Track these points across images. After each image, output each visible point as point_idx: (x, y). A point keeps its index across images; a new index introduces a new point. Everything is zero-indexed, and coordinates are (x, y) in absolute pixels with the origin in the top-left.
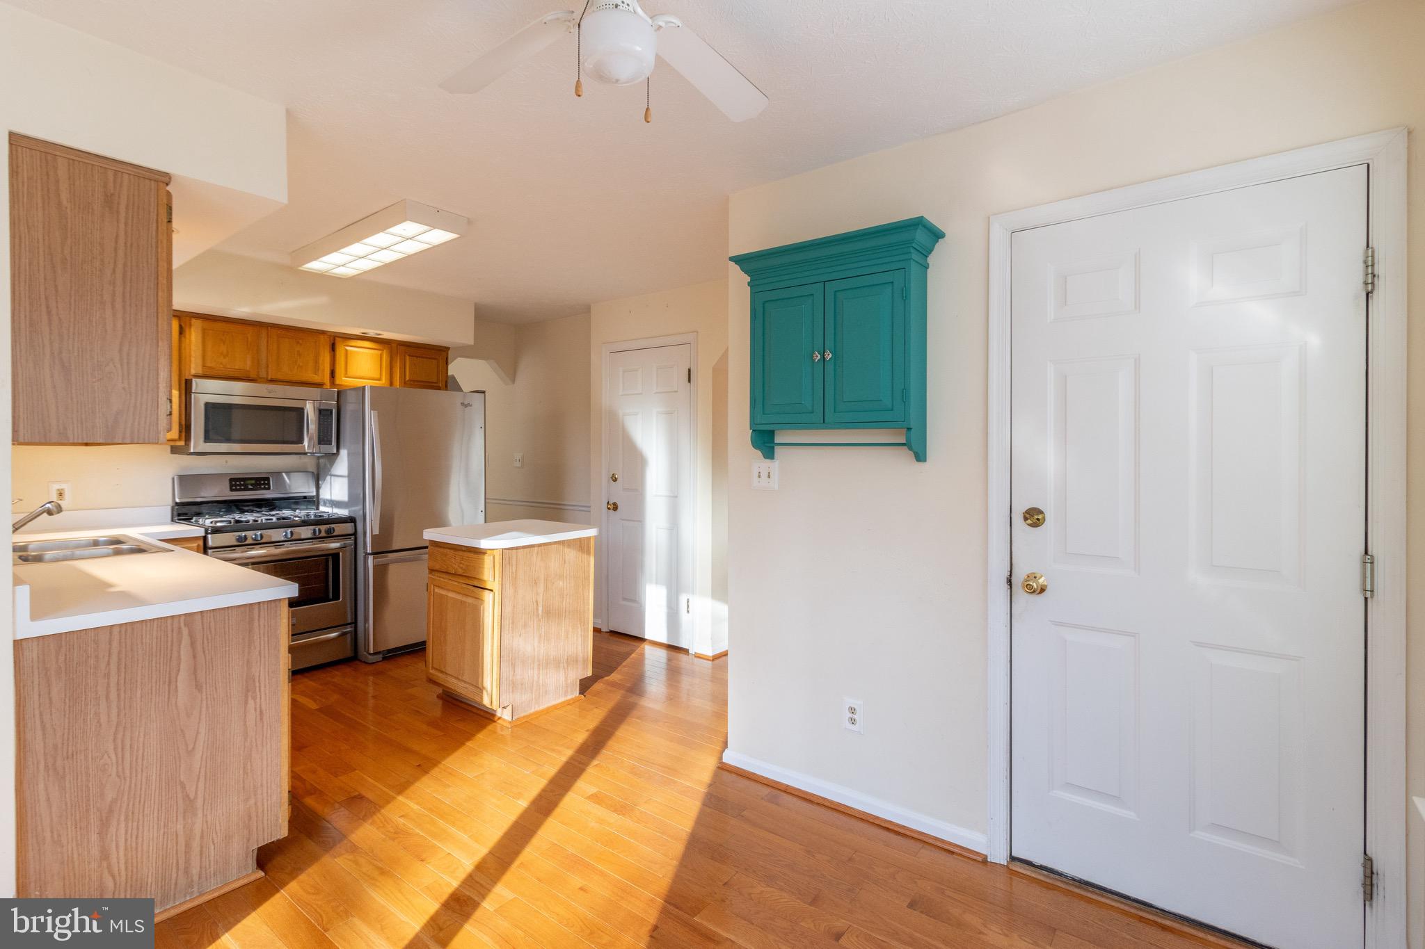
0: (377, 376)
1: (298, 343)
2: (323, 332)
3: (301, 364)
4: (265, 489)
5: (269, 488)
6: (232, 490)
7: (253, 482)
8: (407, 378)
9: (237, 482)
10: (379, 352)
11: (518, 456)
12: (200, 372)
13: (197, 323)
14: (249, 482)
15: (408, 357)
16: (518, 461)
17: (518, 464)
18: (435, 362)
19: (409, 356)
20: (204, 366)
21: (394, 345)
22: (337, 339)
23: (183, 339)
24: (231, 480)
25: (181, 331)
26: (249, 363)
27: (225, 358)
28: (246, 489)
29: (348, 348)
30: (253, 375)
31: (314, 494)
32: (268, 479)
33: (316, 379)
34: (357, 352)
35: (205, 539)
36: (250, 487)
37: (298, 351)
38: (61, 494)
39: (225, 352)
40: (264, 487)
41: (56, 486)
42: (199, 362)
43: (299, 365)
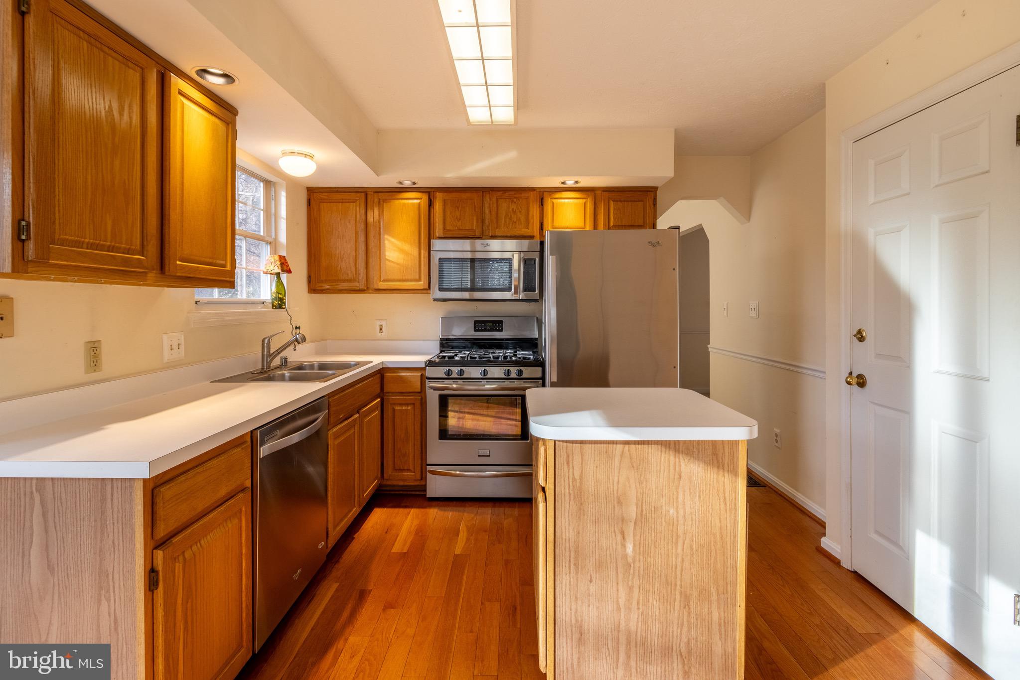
0: (581, 224)
1: (512, 201)
2: (532, 189)
3: (515, 221)
4: (499, 331)
5: (502, 330)
6: (475, 330)
7: (491, 324)
8: (612, 224)
9: (479, 325)
10: (583, 201)
11: (753, 304)
13: (439, 195)
14: (488, 324)
15: (612, 203)
16: (753, 309)
17: (753, 314)
18: (640, 204)
19: (614, 201)
20: (444, 229)
21: (599, 193)
22: (545, 193)
23: (432, 209)
24: (476, 322)
25: (431, 204)
26: (475, 223)
27: (458, 221)
28: (486, 330)
29: (555, 201)
30: (478, 234)
31: (537, 337)
32: (501, 322)
33: (527, 232)
34: (564, 203)
35: (424, 369)
36: (488, 328)
37: (513, 209)
38: (381, 329)
39: (459, 217)
40: (499, 329)
41: (379, 323)
42: (441, 227)
43: (513, 221)
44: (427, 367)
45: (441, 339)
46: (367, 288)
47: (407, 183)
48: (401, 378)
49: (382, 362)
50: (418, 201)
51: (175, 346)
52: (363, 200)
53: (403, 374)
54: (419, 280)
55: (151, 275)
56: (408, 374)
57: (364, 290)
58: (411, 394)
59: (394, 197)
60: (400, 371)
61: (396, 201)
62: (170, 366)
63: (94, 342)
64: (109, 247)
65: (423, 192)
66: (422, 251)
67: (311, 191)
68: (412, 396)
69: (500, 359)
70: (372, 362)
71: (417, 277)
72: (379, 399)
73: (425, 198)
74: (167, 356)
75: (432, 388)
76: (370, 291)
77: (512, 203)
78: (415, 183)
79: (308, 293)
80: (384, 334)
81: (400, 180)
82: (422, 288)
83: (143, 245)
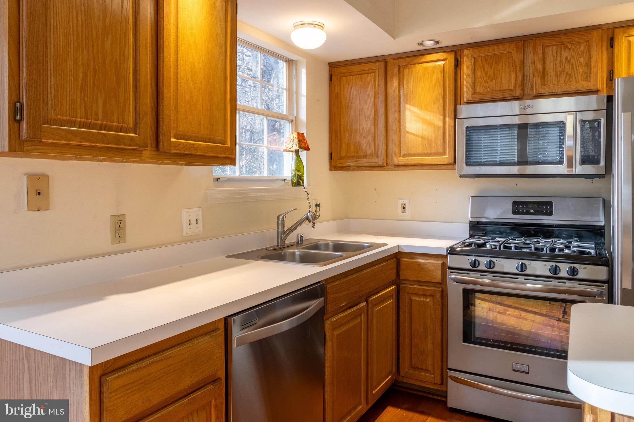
1: (566, 48)
4: (546, 214)
5: (551, 214)
6: (514, 213)
7: (535, 206)
9: (520, 206)
12: (470, 99)
13: (467, 53)
14: (531, 206)
20: (474, 92)
22: (617, 31)
23: (459, 70)
24: (515, 203)
25: (457, 64)
26: (513, 81)
27: (491, 81)
28: (528, 213)
29: (630, 40)
31: (602, 224)
32: (550, 204)
33: (589, 85)
35: (445, 257)
36: (532, 211)
37: (567, 58)
38: (404, 208)
39: (492, 76)
40: (546, 212)
41: (401, 202)
42: (470, 90)
43: (567, 73)
44: (449, 255)
45: (470, 222)
46: (387, 164)
47: (429, 44)
48: (419, 264)
49: (399, 246)
50: (443, 63)
51: (193, 221)
52: (383, 69)
53: (422, 261)
54: (444, 153)
55: (147, 153)
56: (427, 261)
57: (384, 166)
58: (430, 284)
59: (415, 62)
60: (419, 257)
61: (417, 65)
62: (190, 239)
63: (119, 216)
64: (102, 125)
65: (448, 52)
66: (447, 119)
67: (332, 66)
68: (432, 287)
69: (544, 252)
70: (386, 245)
71: (441, 150)
72: (394, 287)
73: (451, 58)
74: (186, 230)
75: (454, 280)
76: (390, 167)
77: (565, 50)
78: (437, 42)
79: (330, 170)
80: (407, 215)
81: (419, 41)
82: (446, 162)
83: (136, 123)
